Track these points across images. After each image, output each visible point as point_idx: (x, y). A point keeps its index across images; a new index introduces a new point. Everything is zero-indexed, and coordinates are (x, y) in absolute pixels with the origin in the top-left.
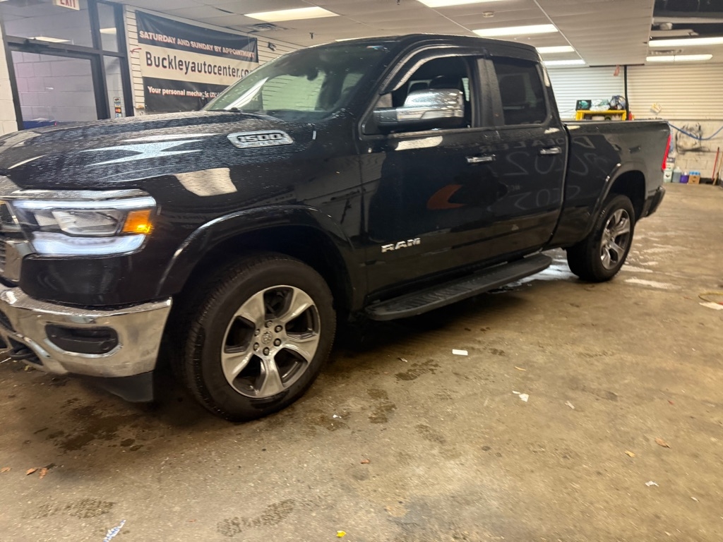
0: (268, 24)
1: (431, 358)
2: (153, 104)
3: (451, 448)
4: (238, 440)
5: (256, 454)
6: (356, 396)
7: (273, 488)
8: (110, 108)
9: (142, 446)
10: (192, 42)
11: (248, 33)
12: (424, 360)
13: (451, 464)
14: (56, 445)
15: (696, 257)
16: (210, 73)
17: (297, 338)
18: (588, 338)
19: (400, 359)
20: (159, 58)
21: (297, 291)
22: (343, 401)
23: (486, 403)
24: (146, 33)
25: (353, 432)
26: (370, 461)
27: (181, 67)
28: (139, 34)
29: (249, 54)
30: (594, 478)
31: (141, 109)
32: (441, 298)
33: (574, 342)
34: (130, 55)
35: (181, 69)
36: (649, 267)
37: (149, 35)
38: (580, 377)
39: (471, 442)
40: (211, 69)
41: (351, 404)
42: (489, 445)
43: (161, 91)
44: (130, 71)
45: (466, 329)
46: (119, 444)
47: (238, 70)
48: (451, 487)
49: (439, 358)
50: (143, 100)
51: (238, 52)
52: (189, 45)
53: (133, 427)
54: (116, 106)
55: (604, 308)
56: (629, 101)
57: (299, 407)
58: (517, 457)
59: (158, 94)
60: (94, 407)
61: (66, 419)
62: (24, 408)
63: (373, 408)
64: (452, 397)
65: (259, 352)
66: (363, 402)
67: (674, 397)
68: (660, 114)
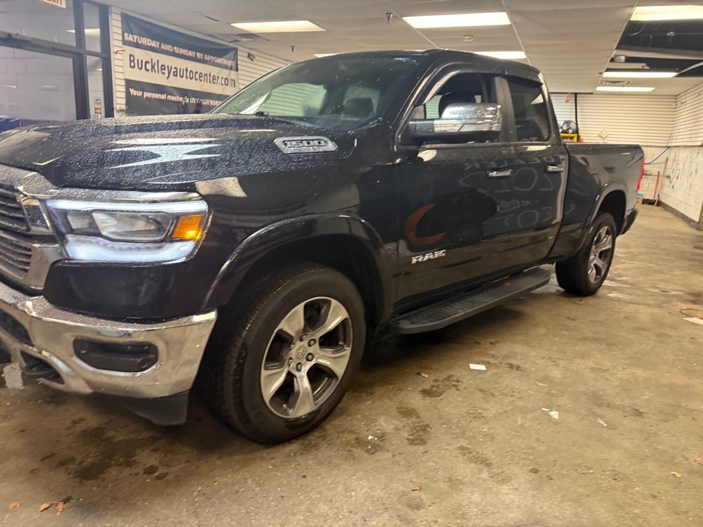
0: (252, 34)
1: (451, 373)
2: (134, 106)
3: (500, 471)
4: (272, 465)
5: (297, 481)
6: (386, 415)
7: (326, 521)
8: (91, 108)
9: (167, 474)
10: (175, 48)
11: (230, 42)
12: (444, 375)
13: (504, 489)
14: (69, 474)
15: (663, 273)
16: (192, 79)
17: (329, 352)
18: (594, 352)
19: (419, 374)
20: (142, 61)
21: (334, 302)
22: (374, 421)
23: (520, 421)
24: (131, 35)
25: (394, 456)
26: (421, 488)
27: (163, 71)
28: (123, 37)
29: (230, 63)
30: (651, 502)
31: (121, 110)
32: (460, 311)
33: (583, 356)
34: (113, 56)
35: (164, 73)
36: (626, 282)
37: (133, 38)
38: (601, 393)
39: (517, 464)
40: (192, 75)
41: (383, 423)
42: (536, 467)
43: (143, 94)
44: (113, 72)
45: (476, 342)
46: (141, 472)
47: (218, 78)
48: (512, 515)
49: (457, 373)
50: (124, 101)
51: (219, 60)
52: (172, 50)
53: (152, 451)
54: (96, 106)
55: (599, 322)
56: (579, 126)
57: (331, 427)
58: (569, 480)
59: (139, 97)
60: (105, 428)
61: (75, 443)
62: (23, 431)
63: (408, 429)
64: (484, 415)
65: (293, 368)
66: (395, 422)
67: (695, 413)
68: (606, 139)
